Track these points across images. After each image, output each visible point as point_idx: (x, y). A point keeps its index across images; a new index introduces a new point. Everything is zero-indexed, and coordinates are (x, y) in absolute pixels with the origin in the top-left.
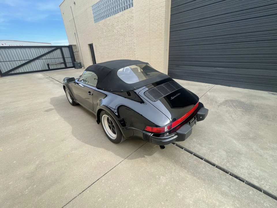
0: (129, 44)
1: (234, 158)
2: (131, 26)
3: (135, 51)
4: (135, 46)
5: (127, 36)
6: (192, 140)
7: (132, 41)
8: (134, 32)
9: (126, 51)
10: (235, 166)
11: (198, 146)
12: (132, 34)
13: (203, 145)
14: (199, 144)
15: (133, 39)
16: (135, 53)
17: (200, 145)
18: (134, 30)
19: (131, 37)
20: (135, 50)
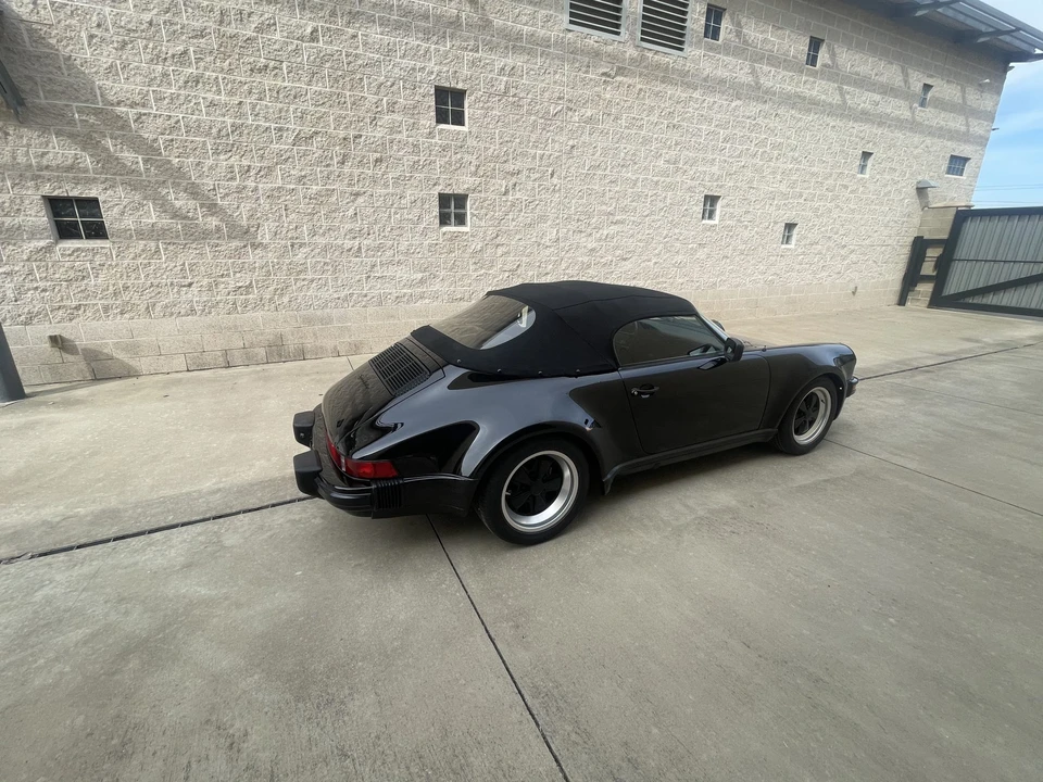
1: (202, 547)
6: (322, 518)
10: (199, 534)
11: (297, 517)
13: (288, 525)
14: (300, 520)
17: (293, 522)
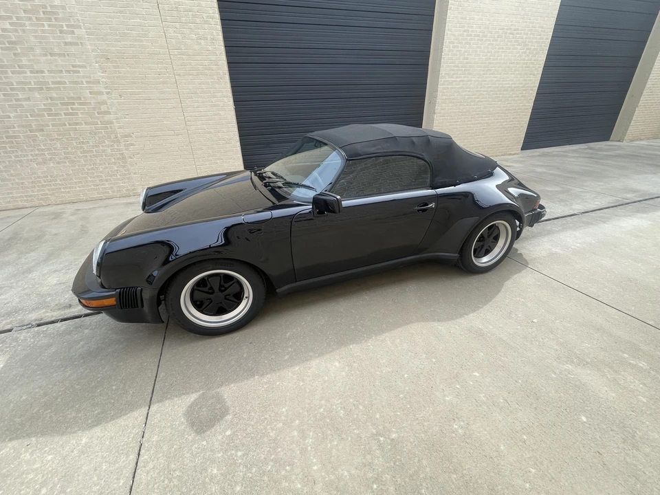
0: (54, 83)
2: (54, 13)
3: (107, 113)
4: (100, 93)
5: (38, 51)
7: (79, 72)
8: (79, 38)
9: (44, 110)
12: (66, 44)
15: (85, 67)
16: (107, 117)
18: (81, 32)
19: (64, 55)
20: (104, 108)
